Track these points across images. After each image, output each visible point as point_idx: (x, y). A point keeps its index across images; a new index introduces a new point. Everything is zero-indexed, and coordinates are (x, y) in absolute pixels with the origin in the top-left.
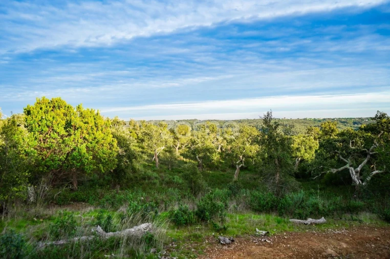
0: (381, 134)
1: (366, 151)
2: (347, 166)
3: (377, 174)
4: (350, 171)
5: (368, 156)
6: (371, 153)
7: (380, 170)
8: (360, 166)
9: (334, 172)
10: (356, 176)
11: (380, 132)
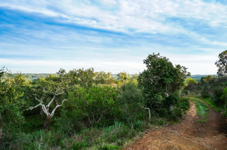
0: (62, 82)
1: (53, 93)
2: (41, 104)
3: (58, 107)
4: (43, 107)
5: (54, 97)
6: (56, 95)
7: (60, 105)
8: (49, 103)
9: (32, 109)
10: (47, 110)
11: (62, 81)
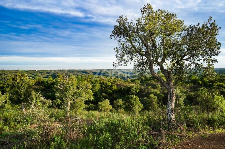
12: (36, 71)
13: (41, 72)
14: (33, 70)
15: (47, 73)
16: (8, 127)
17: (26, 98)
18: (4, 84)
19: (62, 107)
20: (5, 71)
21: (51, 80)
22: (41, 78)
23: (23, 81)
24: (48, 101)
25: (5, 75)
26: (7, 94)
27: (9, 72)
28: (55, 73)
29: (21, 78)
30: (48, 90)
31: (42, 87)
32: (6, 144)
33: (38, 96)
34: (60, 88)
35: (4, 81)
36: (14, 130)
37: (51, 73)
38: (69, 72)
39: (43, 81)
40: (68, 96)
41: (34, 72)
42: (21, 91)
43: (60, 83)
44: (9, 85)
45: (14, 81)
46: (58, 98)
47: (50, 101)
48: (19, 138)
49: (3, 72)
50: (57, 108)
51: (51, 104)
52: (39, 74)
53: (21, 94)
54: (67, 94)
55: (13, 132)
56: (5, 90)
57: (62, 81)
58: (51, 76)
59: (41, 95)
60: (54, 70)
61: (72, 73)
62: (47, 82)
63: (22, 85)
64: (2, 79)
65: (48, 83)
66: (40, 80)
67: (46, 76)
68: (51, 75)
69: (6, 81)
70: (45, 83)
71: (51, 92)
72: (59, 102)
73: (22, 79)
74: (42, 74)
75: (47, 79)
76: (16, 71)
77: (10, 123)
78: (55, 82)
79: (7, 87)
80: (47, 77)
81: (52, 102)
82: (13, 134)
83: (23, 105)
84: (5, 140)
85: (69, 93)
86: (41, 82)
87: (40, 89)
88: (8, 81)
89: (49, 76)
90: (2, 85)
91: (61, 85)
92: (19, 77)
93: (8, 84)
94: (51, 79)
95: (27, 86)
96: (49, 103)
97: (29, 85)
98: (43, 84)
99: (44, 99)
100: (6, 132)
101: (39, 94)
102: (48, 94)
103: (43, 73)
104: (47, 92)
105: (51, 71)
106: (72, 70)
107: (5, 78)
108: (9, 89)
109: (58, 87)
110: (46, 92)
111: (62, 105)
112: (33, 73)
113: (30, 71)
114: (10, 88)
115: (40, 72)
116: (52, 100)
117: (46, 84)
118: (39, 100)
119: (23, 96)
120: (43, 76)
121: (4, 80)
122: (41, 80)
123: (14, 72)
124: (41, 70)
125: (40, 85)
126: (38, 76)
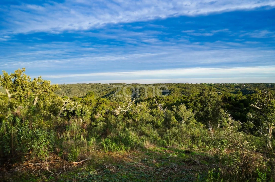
12: (221, 84)
13: (228, 86)
14: (218, 84)
15: (235, 87)
16: (196, 146)
17: (214, 116)
18: (188, 99)
19: (256, 133)
20: (189, 84)
21: (241, 96)
22: (228, 93)
23: (210, 96)
24: (237, 123)
25: (188, 88)
26: (191, 109)
27: (193, 86)
28: (246, 88)
29: (209, 92)
30: (237, 108)
31: (228, 104)
32: (197, 165)
33: (225, 115)
34: (258, 107)
35: (188, 96)
36: (202, 151)
37: (240, 88)
38: (267, 86)
39: (230, 97)
40: (269, 120)
41: (220, 86)
42: (209, 108)
43: (258, 100)
44: (193, 100)
45: (201, 96)
46: (251, 120)
47: (239, 123)
48: (210, 161)
49: (186, 86)
50: (249, 133)
51: (241, 127)
52: (225, 89)
53: (209, 111)
54: (268, 116)
55: (202, 153)
56: (189, 105)
57: (261, 98)
58: (241, 91)
59: (229, 115)
60: (245, 84)
61: (271, 88)
62: (235, 99)
63: (209, 101)
64: (186, 93)
65: (237, 101)
66: (226, 96)
67: (234, 91)
68: (240, 89)
69: (190, 95)
70: (232, 100)
71: (240, 112)
72: (252, 125)
73: (210, 94)
74: (229, 89)
75: (235, 95)
76: (200, 85)
77: (197, 142)
78: (246, 99)
79: (191, 102)
80: (235, 93)
81: (242, 125)
82: (202, 154)
83: (210, 124)
84: (196, 159)
85: (272, 115)
86: (227, 98)
87: (226, 107)
88: (192, 95)
89: (238, 91)
90: (186, 100)
91: (259, 103)
92: (206, 91)
93: (191, 99)
94: (241, 94)
95: (215, 102)
96: (238, 125)
97: (217, 101)
98: (231, 101)
99: (232, 119)
100: (194, 151)
101: (227, 113)
102: (237, 114)
103: (230, 87)
104: (236, 112)
105: (241, 84)
106: (272, 84)
107: (189, 92)
108: (192, 104)
109: (255, 106)
110: (233, 111)
111: (256, 130)
112: (218, 87)
113: (215, 84)
114: (194, 103)
115: (226, 86)
116: (242, 122)
117: (234, 101)
118: (226, 120)
119: (210, 114)
120: (230, 91)
121: (187, 94)
122: (228, 96)
123: (198, 86)
124: (228, 84)
125: (226, 102)
126: (224, 90)
